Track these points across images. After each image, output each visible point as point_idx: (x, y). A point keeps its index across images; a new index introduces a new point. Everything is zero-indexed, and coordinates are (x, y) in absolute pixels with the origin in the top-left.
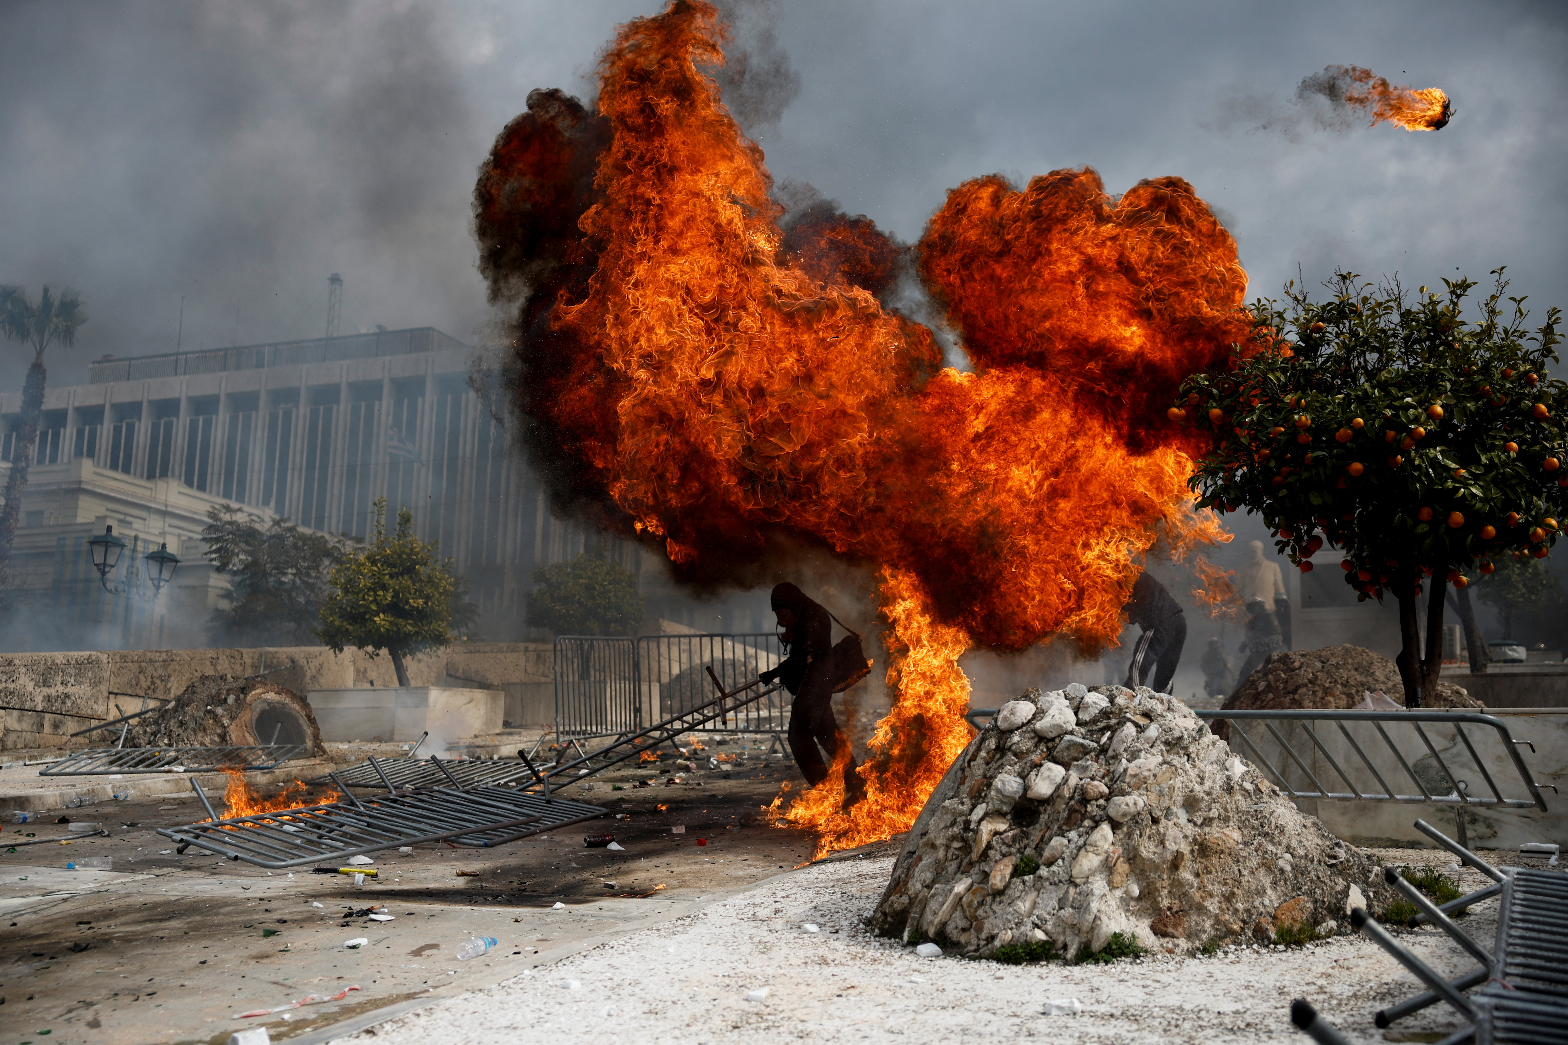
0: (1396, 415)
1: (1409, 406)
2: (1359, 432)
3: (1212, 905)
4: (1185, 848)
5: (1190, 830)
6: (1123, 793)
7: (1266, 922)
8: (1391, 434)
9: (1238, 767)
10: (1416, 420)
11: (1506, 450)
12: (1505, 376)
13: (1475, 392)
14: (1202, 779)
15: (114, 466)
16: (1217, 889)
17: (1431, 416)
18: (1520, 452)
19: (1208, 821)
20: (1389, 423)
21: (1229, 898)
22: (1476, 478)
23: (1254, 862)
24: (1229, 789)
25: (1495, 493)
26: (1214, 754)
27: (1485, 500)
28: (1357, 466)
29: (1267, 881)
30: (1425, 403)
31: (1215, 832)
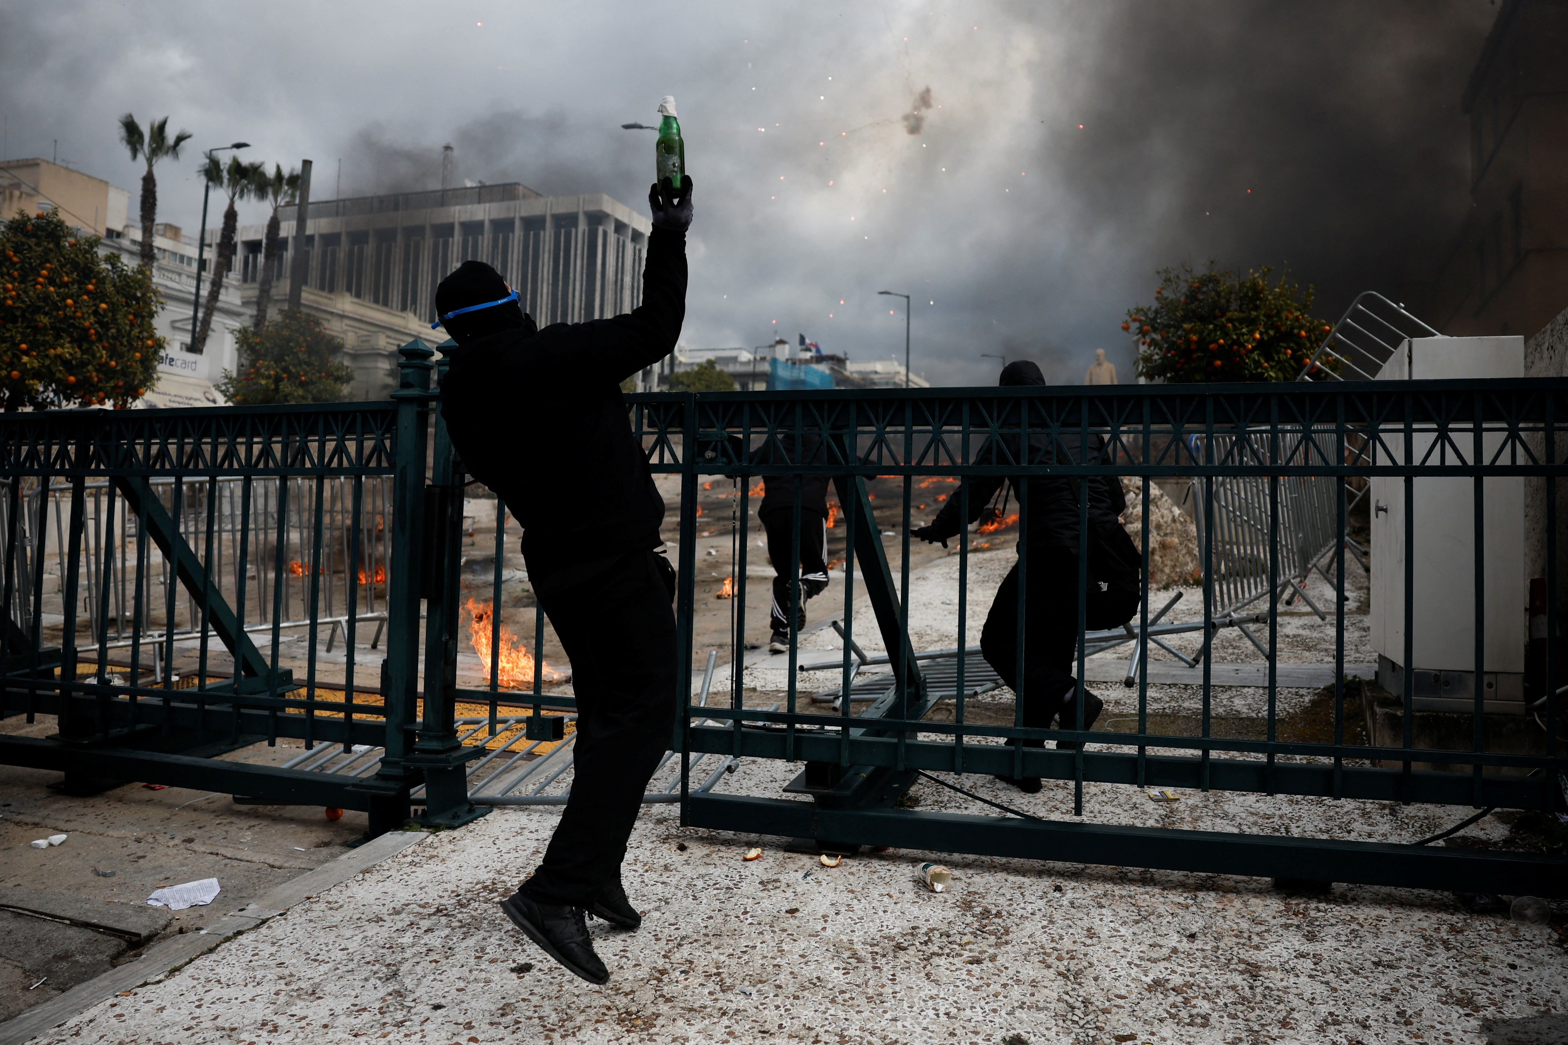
0: (1238, 338)
1: (1244, 334)
2: (1220, 346)
3: (1167, 570)
4: (1157, 546)
5: (1159, 538)
6: (1131, 523)
7: (1189, 578)
8: (1235, 347)
9: (1177, 511)
10: (1247, 341)
11: (1286, 354)
12: (1287, 319)
13: (1273, 326)
14: (1163, 517)
15: (322, 288)
16: (1169, 563)
17: (1254, 339)
18: (1292, 355)
19: (1166, 535)
20: (1234, 342)
21: (1174, 566)
22: (1272, 367)
23: (1184, 551)
24: (1174, 520)
25: (1281, 375)
26: (1167, 505)
27: (1277, 378)
28: (1219, 363)
29: (1189, 560)
30: (1251, 333)
31: (1168, 539)
